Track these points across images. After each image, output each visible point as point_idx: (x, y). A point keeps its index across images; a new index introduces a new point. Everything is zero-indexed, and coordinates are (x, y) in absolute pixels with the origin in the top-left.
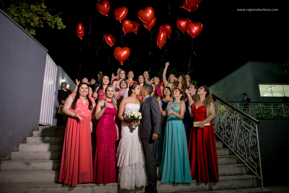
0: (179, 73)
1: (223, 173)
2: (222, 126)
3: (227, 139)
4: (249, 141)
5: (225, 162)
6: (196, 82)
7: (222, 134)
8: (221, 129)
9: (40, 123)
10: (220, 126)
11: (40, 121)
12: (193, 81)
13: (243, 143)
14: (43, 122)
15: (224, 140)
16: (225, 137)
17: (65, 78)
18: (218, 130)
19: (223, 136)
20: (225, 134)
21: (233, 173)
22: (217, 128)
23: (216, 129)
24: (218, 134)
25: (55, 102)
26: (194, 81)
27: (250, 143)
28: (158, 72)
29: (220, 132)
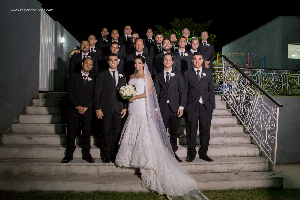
0: (196, 24)
1: (235, 154)
2: (239, 101)
3: (243, 116)
4: (267, 123)
5: (238, 142)
6: (214, 35)
7: (239, 110)
8: (238, 104)
9: (40, 89)
10: (237, 100)
11: (40, 86)
12: (211, 35)
13: (260, 124)
14: (43, 88)
15: (240, 116)
16: (241, 113)
17: (64, 35)
18: (234, 104)
19: (239, 112)
20: (241, 110)
21: (245, 155)
22: (234, 102)
23: (232, 103)
24: (234, 108)
25: (55, 63)
26: (213, 35)
27: (268, 126)
28: (172, 22)
29: (236, 107)
